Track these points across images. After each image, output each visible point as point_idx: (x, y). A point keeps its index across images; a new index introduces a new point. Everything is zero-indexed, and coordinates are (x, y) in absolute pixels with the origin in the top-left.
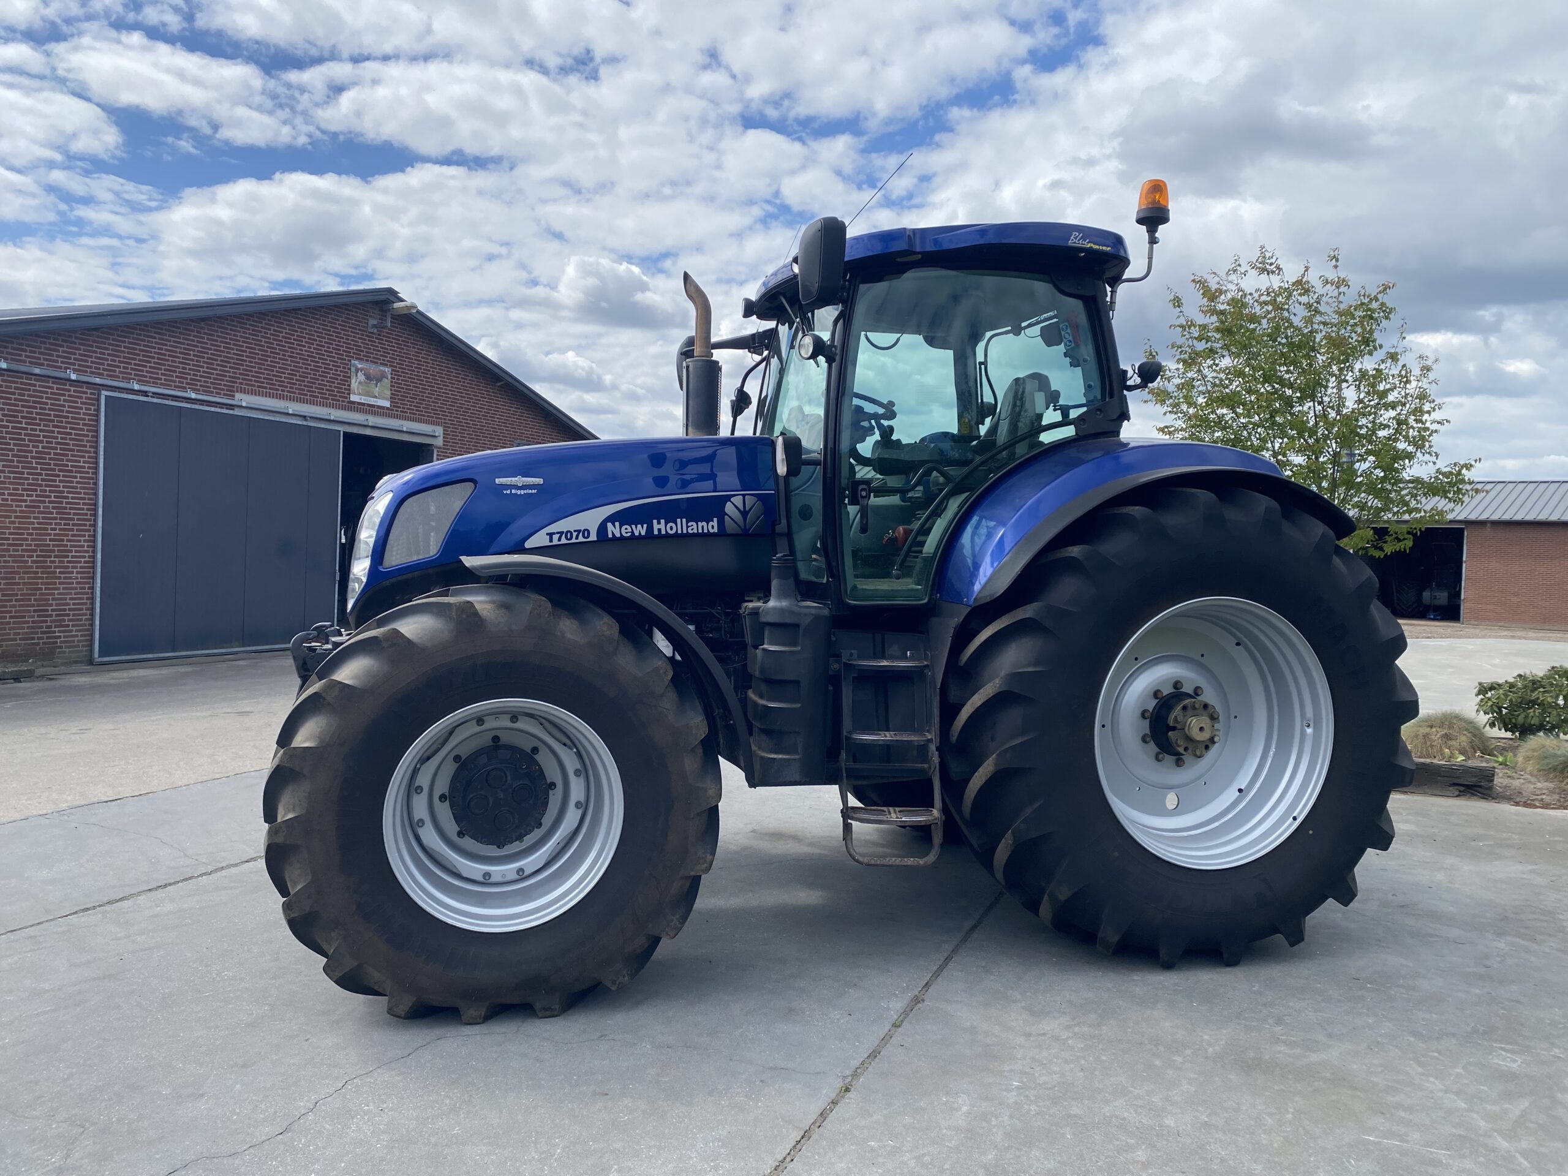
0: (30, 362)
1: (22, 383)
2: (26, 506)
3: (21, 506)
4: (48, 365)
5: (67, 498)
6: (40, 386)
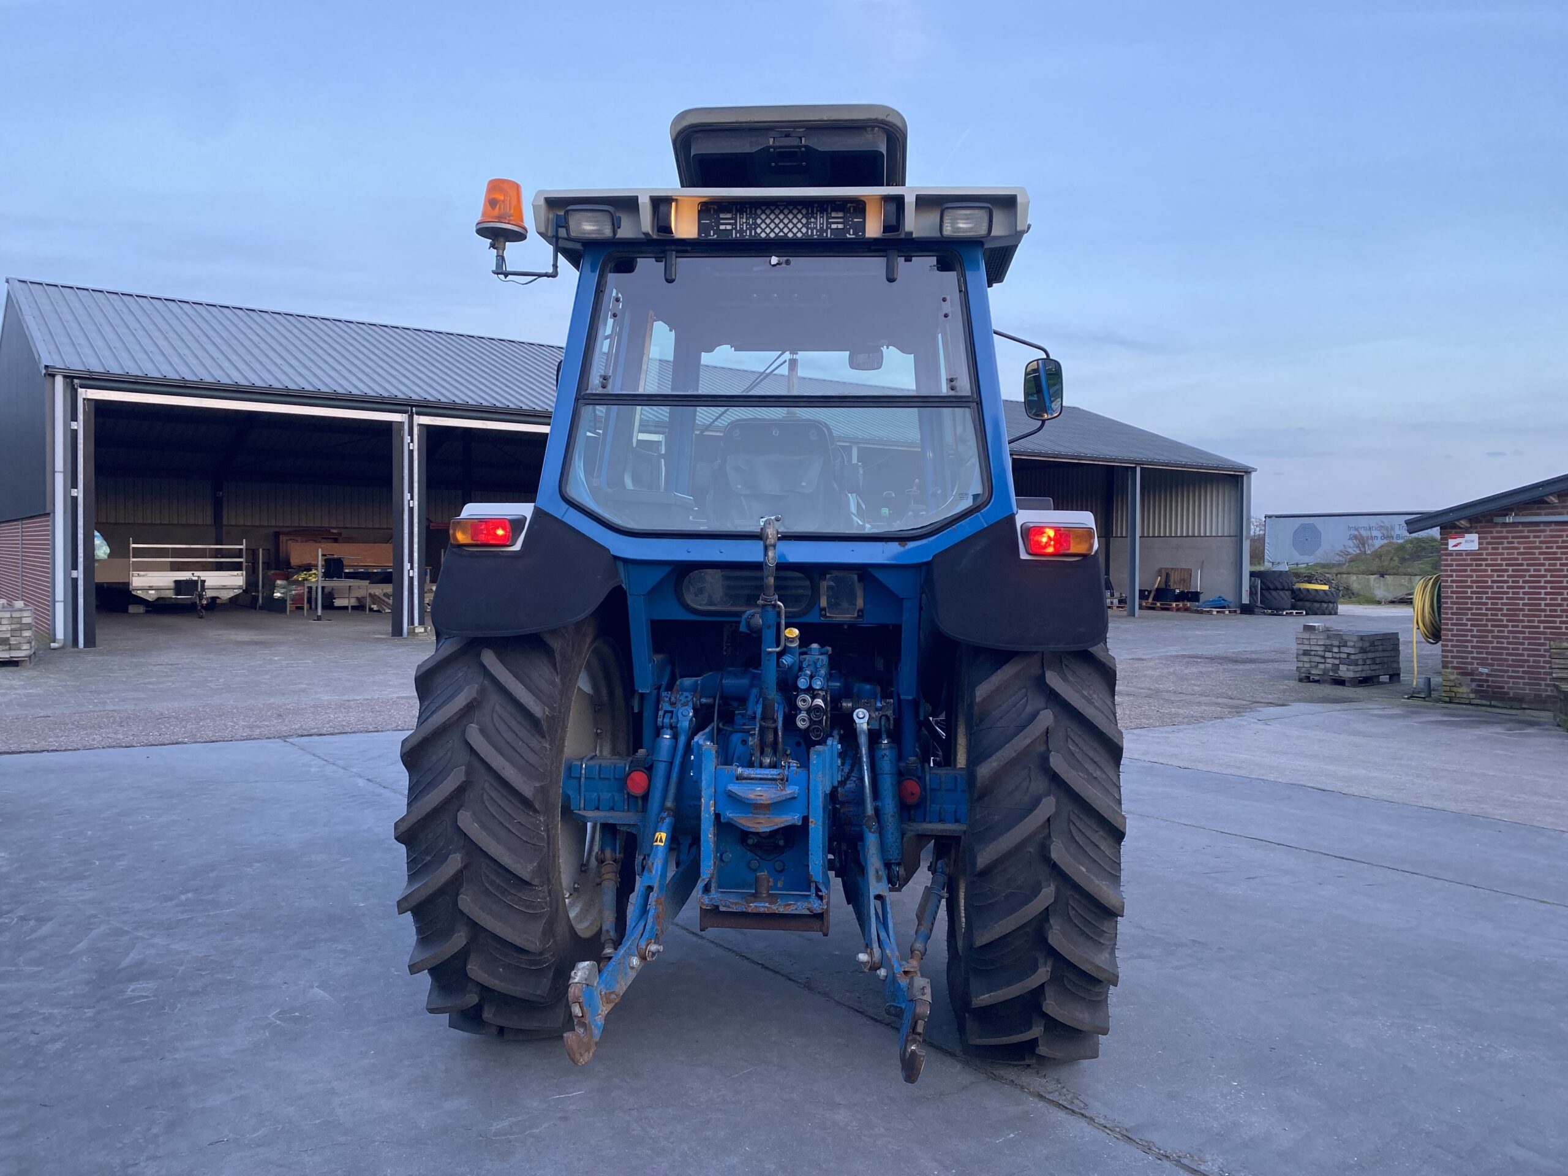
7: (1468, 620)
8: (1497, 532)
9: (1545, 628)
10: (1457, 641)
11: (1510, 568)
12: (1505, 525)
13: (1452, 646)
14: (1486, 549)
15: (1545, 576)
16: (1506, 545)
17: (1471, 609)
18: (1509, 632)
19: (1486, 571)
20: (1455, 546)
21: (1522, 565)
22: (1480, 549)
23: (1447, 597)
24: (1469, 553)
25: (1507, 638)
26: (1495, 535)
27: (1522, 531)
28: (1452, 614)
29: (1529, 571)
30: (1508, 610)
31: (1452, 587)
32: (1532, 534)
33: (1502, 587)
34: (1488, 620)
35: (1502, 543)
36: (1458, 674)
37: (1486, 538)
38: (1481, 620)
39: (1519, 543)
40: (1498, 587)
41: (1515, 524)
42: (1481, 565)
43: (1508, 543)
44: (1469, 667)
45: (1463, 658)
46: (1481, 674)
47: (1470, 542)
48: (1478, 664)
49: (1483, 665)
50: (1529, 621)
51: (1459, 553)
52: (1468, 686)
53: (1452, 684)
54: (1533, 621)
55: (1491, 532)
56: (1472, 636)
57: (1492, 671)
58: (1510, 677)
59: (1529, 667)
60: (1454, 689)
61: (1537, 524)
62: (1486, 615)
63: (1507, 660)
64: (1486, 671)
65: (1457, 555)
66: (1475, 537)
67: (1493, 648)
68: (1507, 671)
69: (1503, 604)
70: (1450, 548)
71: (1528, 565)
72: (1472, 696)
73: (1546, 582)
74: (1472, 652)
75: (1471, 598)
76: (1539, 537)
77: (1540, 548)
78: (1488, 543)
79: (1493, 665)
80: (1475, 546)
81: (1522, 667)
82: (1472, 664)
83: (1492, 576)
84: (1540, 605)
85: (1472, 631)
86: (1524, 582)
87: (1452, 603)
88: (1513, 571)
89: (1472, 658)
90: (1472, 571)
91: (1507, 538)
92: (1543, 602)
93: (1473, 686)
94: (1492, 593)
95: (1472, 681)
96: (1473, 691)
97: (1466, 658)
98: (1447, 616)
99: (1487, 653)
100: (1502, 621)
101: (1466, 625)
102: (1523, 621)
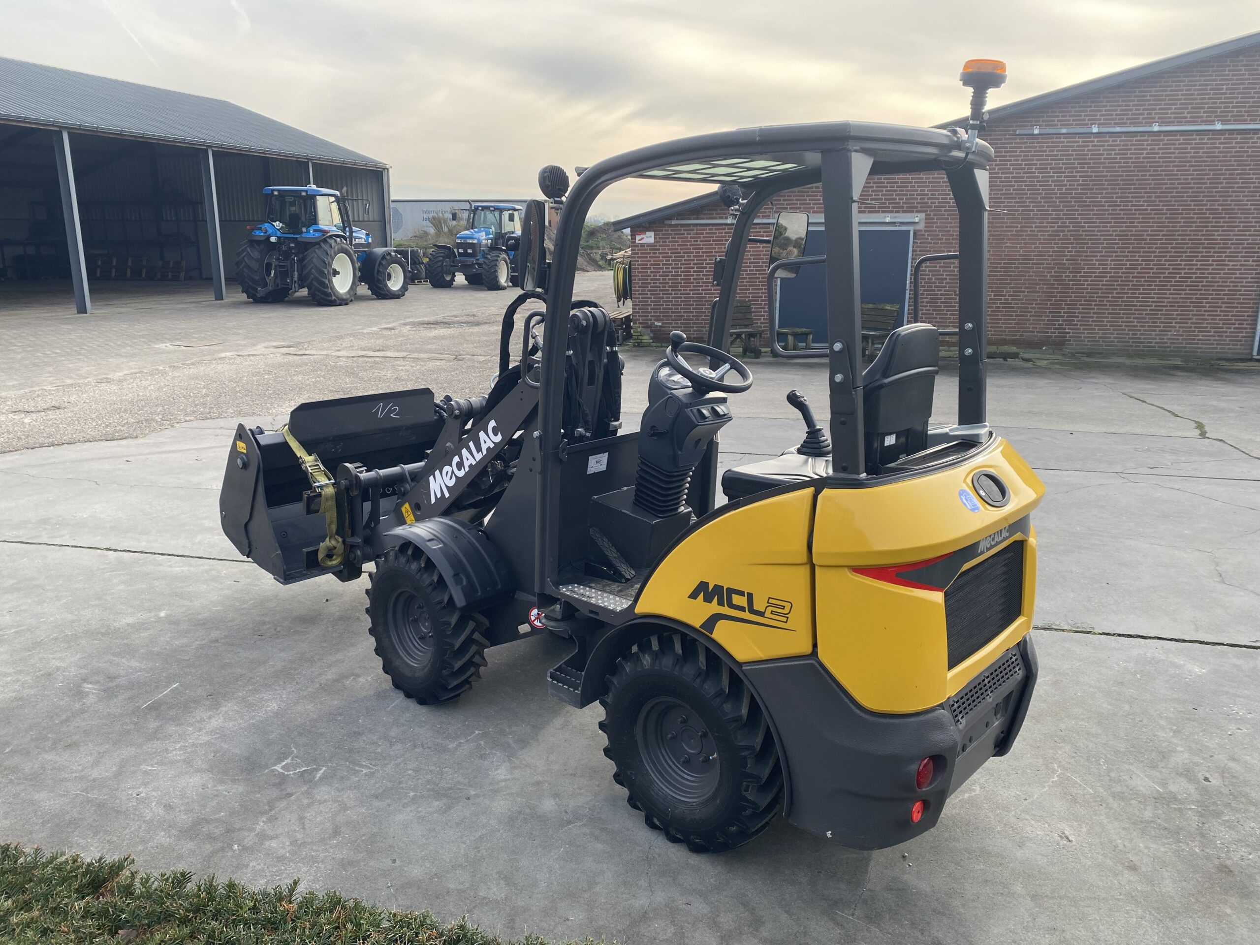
0: (1061, 125)
1: (1052, 142)
2: (1048, 235)
3: (1045, 235)
4: (1076, 125)
5: (1084, 227)
6: (1068, 142)
7: (648, 291)
8: (666, 230)
9: (693, 294)
10: (642, 305)
11: (673, 255)
12: (671, 225)
13: (639, 309)
14: (659, 242)
15: (694, 260)
16: (671, 239)
17: (650, 283)
18: (673, 298)
19: (659, 257)
20: (640, 240)
21: (680, 253)
22: (655, 242)
23: (635, 276)
24: (649, 245)
25: (672, 301)
26: (664, 232)
27: (681, 230)
28: (639, 287)
29: (684, 257)
30: (672, 283)
31: (638, 269)
32: (686, 232)
33: (669, 268)
34: (660, 290)
35: (669, 238)
36: (643, 327)
37: (659, 235)
38: (657, 290)
39: (678, 238)
40: (666, 268)
41: (677, 225)
42: (656, 253)
43: (672, 238)
44: (649, 322)
45: (646, 316)
46: (657, 326)
47: (648, 238)
48: (654, 320)
49: (658, 320)
50: (684, 290)
51: (642, 245)
52: (648, 334)
53: (639, 334)
54: (686, 290)
55: (662, 231)
56: (651, 302)
57: (663, 324)
58: (673, 327)
59: (684, 320)
60: (641, 338)
61: (689, 225)
62: (659, 287)
63: (672, 316)
64: (660, 324)
65: (641, 246)
66: (652, 234)
67: (663, 309)
68: (672, 323)
69: (669, 279)
70: (637, 242)
71: (684, 253)
72: (651, 341)
73: (694, 264)
74: (651, 312)
75: (650, 276)
76: (690, 234)
77: (691, 241)
78: (660, 238)
79: (663, 320)
80: (652, 240)
81: (681, 320)
82: (651, 320)
83: (663, 261)
84: (690, 279)
85: (651, 298)
86: (681, 264)
87: (639, 280)
88: (675, 257)
89: (651, 316)
90: (650, 257)
91: (671, 234)
92: (692, 278)
93: (652, 335)
94: (663, 272)
95: (651, 331)
96: (652, 338)
97: (648, 316)
98: (636, 288)
99: (660, 312)
100: (669, 290)
101: (647, 294)
102: (681, 290)
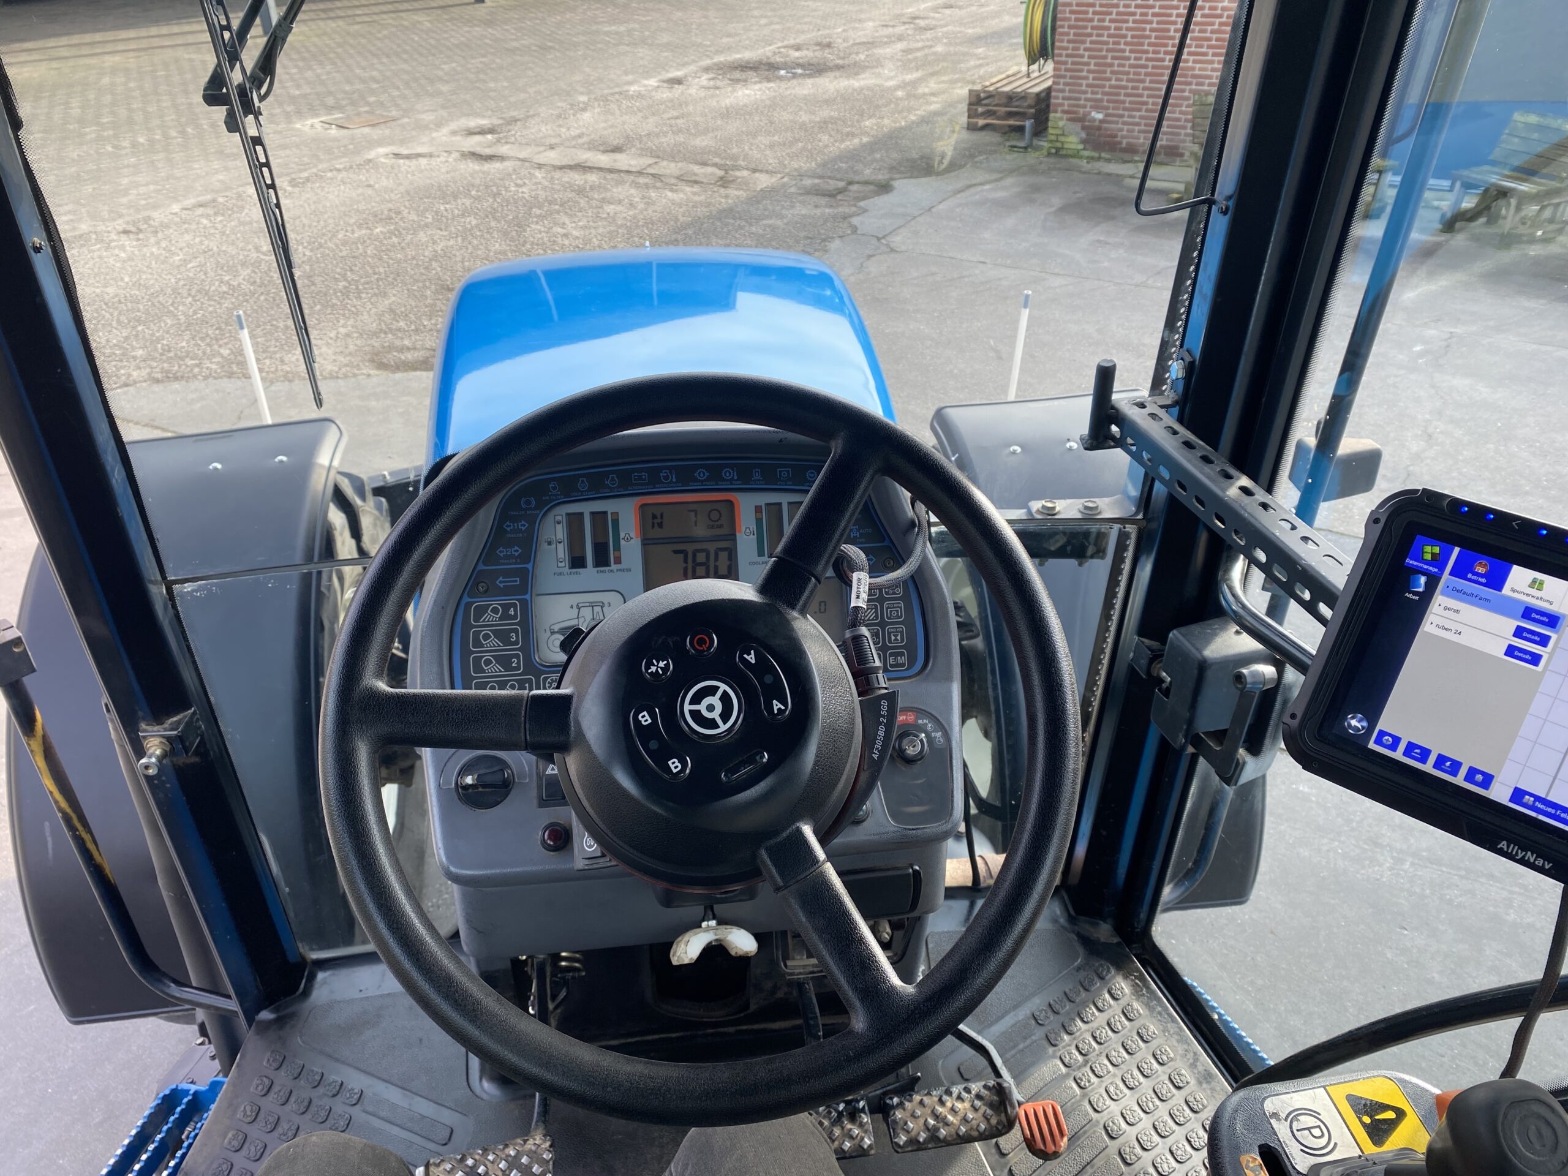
7: (1086, 49)
9: (1170, 60)
10: (1072, 70)
17: (1090, 35)
18: (1131, 66)
23: (1064, 19)
25: (1128, 73)
28: (1069, 41)
30: (1133, 37)
31: (1071, 5)
33: (1129, 6)
34: (1108, 50)
36: (1069, 120)
38: (1101, 50)
40: (1125, 6)
44: (1081, 110)
46: (1094, 120)
48: (1091, 107)
49: (1097, 108)
50: (1153, 53)
52: (1077, 134)
53: (1060, 132)
54: (1159, 52)
56: (1089, 71)
57: (1107, 115)
58: (1124, 123)
59: (1147, 111)
60: (1062, 139)
62: (1107, 43)
63: (1124, 102)
64: (1100, 116)
67: (1111, 87)
68: (1122, 116)
69: (1128, 29)
72: (1081, 147)
74: (1085, 92)
75: (1092, 20)
81: (1139, 110)
82: (1085, 107)
84: (1168, 30)
85: (1089, 64)
87: (1070, 27)
89: (1086, 100)
92: (1172, 28)
93: (1083, 135)
94: (1118, 14)
95: (1083, 128)
96: (1083, 142)
97: (1079, 99)
98: (1062, 44)
99: (1104, 94)
100: (1124, 51)
101: (1082, 56)
102: (1147, 52)
